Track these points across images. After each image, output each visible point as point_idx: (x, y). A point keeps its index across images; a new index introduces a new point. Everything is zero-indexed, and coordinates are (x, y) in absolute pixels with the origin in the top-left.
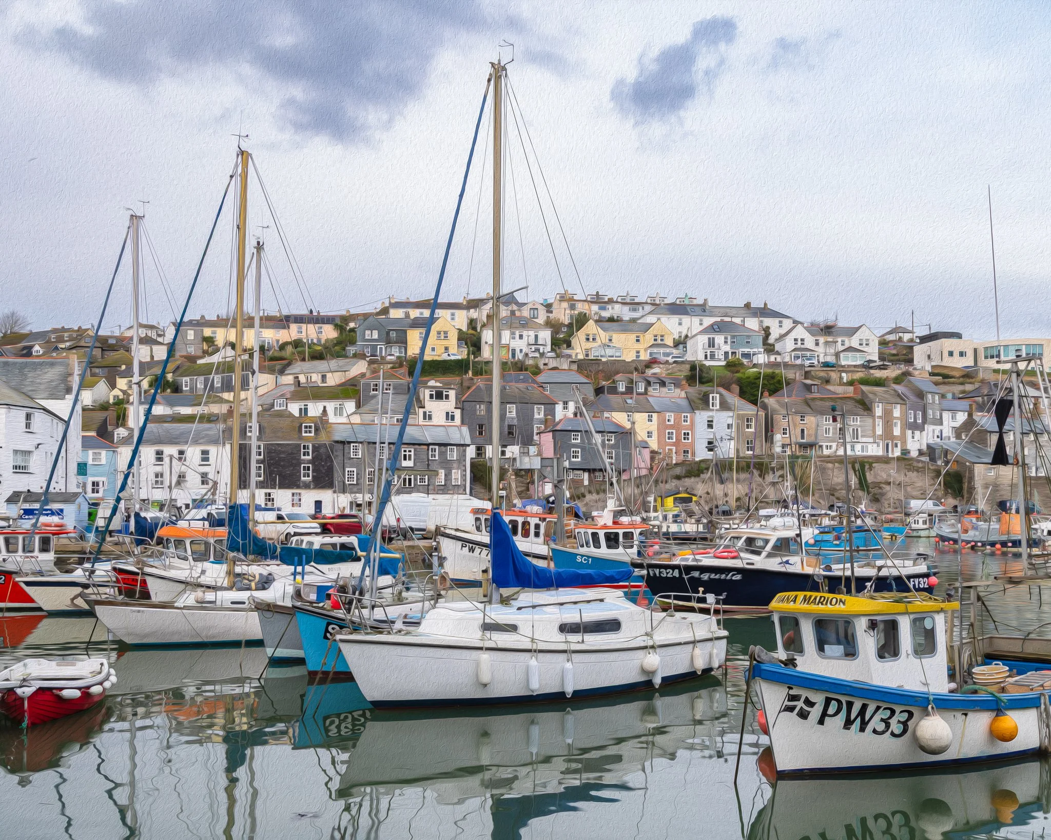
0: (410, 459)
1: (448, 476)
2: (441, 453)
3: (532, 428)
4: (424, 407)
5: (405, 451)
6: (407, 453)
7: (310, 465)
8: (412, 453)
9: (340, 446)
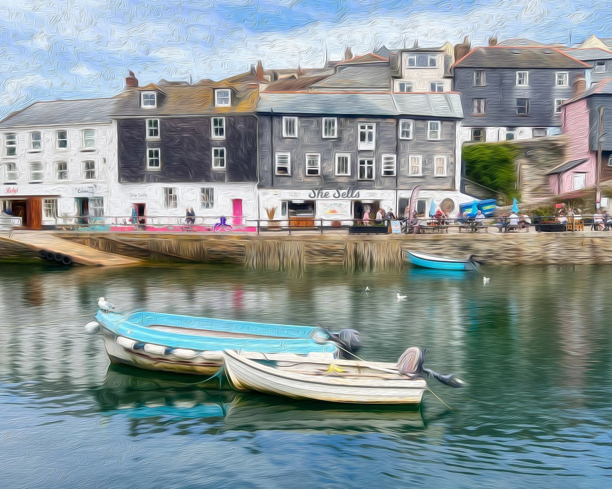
0: (370, 139)
1: (428, 162)
2: (417, 130)
3: (552, 104)
4: (400, 77)
5: (363, 128)
6: (367, 130)
7: (225, 149)
8: (374, 131)
9: (267, 121)
